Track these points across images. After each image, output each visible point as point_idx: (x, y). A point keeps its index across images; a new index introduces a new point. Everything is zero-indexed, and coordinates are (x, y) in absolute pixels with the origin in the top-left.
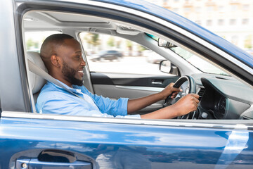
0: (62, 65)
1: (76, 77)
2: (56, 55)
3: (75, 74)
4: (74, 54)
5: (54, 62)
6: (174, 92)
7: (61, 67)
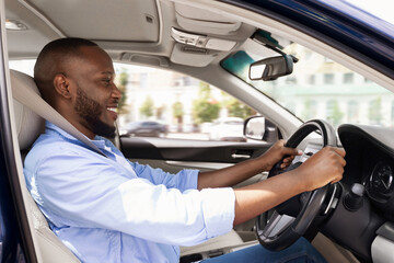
0: (75, 95)
1: (103, 119)
2: (64, 75)
3: (100, 113)
4: (99, 75)
5: (61, 90)
6: (286, 156)
7: (74, 99)
